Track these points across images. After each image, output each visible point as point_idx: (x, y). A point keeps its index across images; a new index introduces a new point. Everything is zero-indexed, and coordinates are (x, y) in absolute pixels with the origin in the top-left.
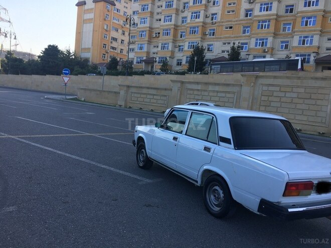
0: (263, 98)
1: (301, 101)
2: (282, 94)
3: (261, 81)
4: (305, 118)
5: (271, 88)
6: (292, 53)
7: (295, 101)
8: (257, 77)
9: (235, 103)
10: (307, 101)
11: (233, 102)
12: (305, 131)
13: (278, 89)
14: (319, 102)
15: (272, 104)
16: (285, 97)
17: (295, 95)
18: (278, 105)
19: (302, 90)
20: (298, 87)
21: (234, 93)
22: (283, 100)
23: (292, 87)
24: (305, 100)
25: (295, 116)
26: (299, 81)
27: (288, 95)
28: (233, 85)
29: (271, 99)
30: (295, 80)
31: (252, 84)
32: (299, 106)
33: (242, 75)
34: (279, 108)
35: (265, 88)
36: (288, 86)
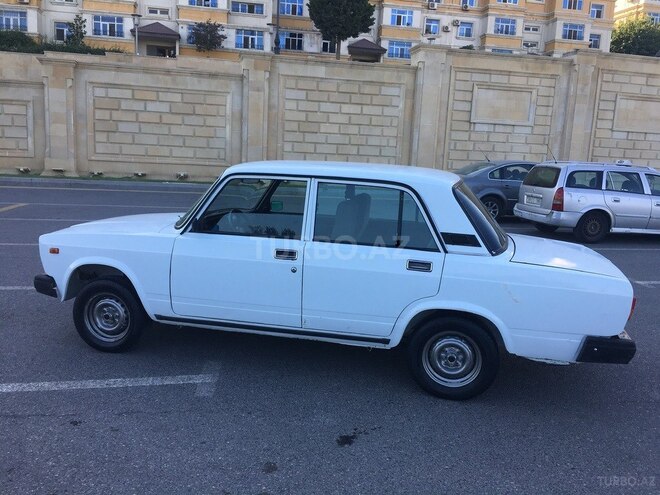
0: (99, 114)
1: (178, 119)
2: (139, 106)
3: (89, 75)
4: (190, 153)
5: (113, 93)
6: (87, 12)
7: (166, 119)
8: (77, 65)
9: (30, 127)
10: (189, 120)
11: (26, 127)
12: (193, 177)
13: (128, 93)
14: (210, 121)
15: (122, 127)
16: (145, 111)
17: (165, 108)
18: (134, 128)
19: (177, 98)
20: (168, 90)
21: (25, 103)
22: (143, 117)
23: (158, 90)
24: (186, 117)
25: (171, 150)
26: (168, 78)
27: (151, 107)
28: (19, 84)
29: (116, 115)
30: (161, 77)
31: (70, 83)
32: (176, 130)
33: (41, 60)
34: (136, 136)
35: (100, 92)
36: (148, 89)
